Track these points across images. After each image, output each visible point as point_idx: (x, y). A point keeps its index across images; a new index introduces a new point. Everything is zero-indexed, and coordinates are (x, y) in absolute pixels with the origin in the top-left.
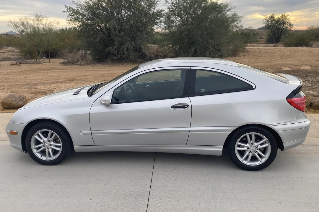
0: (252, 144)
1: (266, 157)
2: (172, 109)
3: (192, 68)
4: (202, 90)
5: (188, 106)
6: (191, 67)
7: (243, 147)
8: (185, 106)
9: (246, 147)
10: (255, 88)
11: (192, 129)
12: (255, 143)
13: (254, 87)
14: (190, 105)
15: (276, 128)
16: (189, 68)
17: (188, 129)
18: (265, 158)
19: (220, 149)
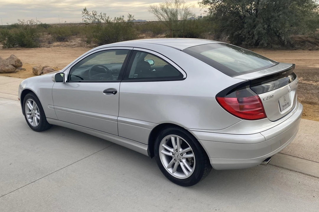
0: (177, 150)
1: (191, 171)
2: (104, 94)
4: (135, 76)
5: (116, 92)
6: (134, 47)
7: (169, 151)
8: (113, 92)
9: (172, 152)
10: (185, 78)
11: (119, 119)
12: (181, 150)
14: (118, 91)
15: (197, 134)
17: (116, 118)
19: (146, 148)
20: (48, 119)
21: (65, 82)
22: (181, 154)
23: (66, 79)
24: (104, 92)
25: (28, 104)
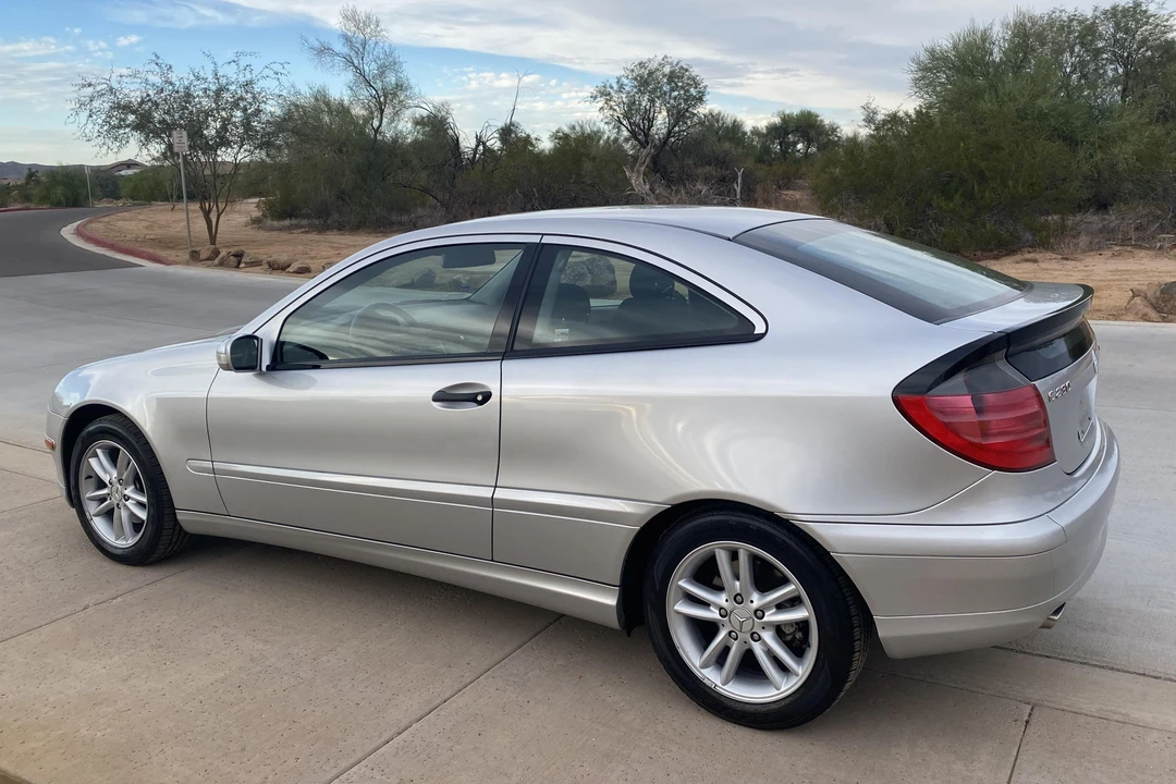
0: (739, 597)
1: (800, 670)
2: (436, 404)
3: (546, 240)
4: (558, 335)
6: (543, 235)
7: (705, 604)
8: (476, 396)
9: (716, 605)
10: (761, 336)
11: (500, 494)
12: (755, 596)
13: (760, 329)
14: (495, 393)
15: (829, 534)
16: (536, 239)
17: (486, 493)
18: (797, 675)
19: (610, 600)
20: (181, 516)
21: (264, 369)
22: (756, 611)
23: (266, 360)
24: (435, 399)
25: (93, 461)
